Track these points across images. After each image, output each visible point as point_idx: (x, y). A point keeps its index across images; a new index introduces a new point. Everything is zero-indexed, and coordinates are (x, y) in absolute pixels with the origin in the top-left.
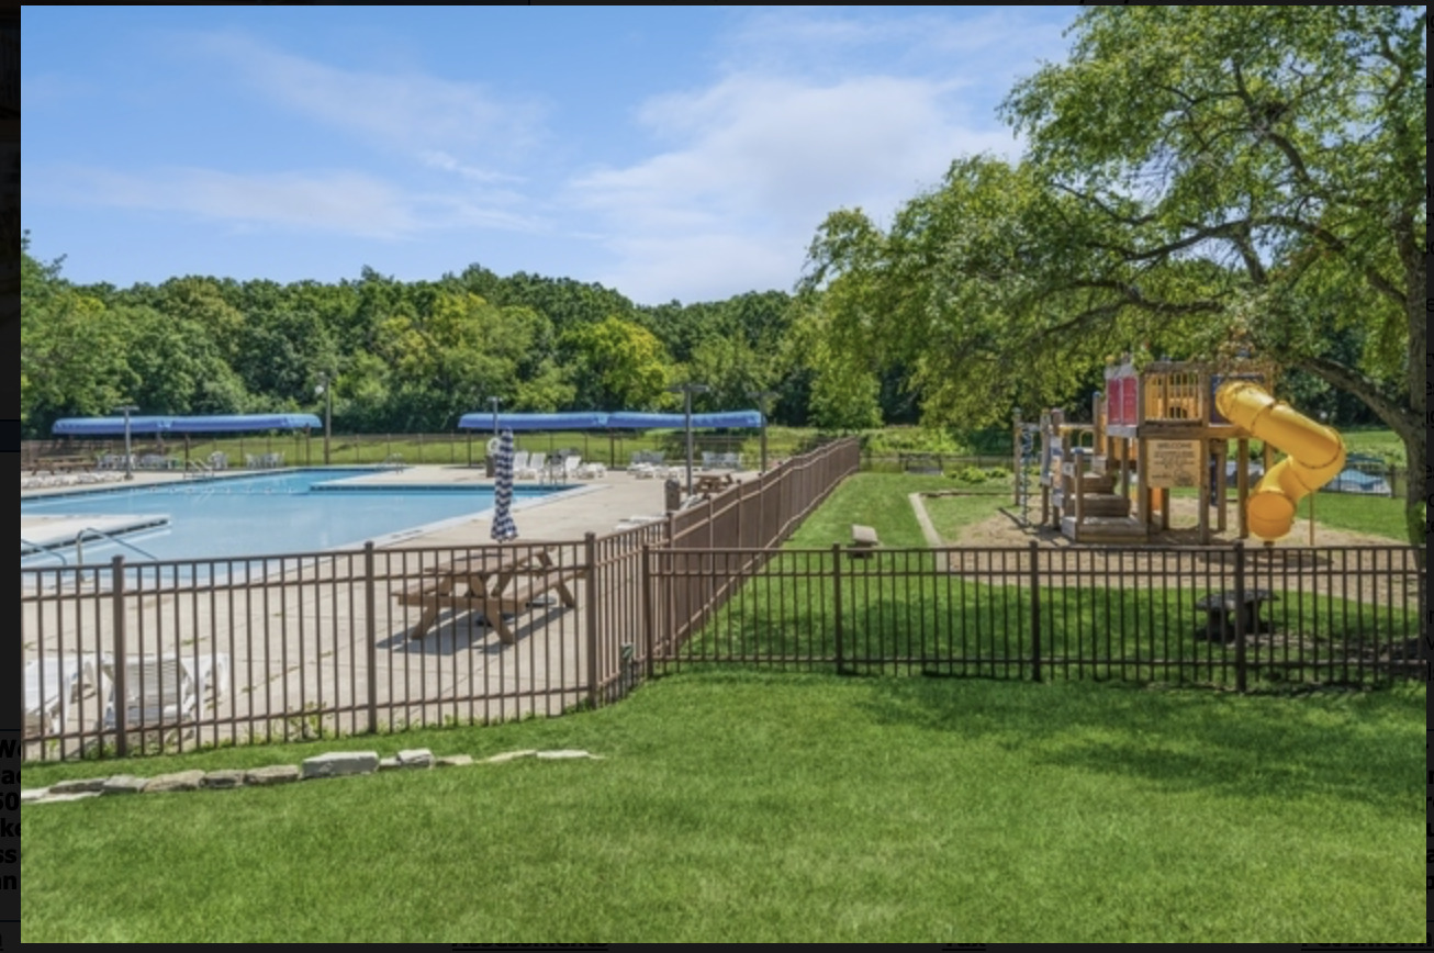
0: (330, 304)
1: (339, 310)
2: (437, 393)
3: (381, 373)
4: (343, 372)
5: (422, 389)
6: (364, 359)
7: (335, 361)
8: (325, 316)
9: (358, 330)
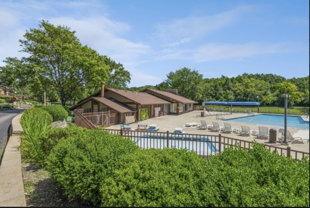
0: (220, 82)
1: (221, 83)
2: (245, 98)
3: (232, 94)
4: (224, 94)
5: (242, 97)
6: (228, 91)
7: (222, 92)
8: (219, 84)
9: (226, 86)
